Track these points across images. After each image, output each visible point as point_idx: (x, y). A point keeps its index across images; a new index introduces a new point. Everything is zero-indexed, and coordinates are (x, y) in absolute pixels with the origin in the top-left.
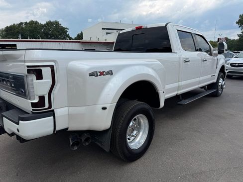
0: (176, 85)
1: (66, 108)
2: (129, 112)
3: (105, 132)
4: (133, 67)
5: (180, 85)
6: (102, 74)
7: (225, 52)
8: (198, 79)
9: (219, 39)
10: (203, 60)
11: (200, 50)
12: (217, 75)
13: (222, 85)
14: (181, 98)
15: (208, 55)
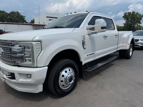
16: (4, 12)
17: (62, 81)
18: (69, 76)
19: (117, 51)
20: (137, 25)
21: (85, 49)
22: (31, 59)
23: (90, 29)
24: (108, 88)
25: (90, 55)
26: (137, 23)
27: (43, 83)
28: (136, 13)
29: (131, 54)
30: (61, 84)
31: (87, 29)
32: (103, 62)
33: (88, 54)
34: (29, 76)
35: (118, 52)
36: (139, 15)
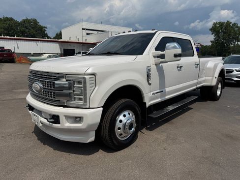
17: (119, 129)
18: (129, 121)
19: (198, 88)
20: (234, 44)
21: (150, 84)
22: (82, 97)
23: (158, 57)
24: (182, 141)
25: (156, 93)
26: (235, 41)
27: (96, 129)
28: (233, 25)
29: (219, 93)
30: (118, 132)
31: (154, 57)
32: (175, 104)
33: (155, 92)
34: (78, 119)
35: (199, 90)
36: (237, 27)
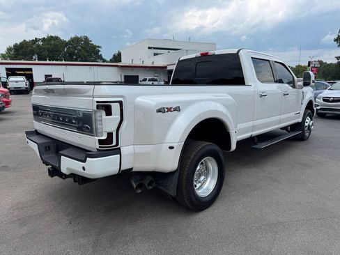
0: (250, 124)
1: (132, 146)
2: (197, 153)
3: (172, 173)
4: (202, 103)
5: (255, 124)
6: (169, 110)
7: (312, 84)
8: (277, 118)
9: (309, 62)
10: (284, 95)
11: (280, 81)
12: (302, 112)
13: (309, 126)
14: (256, 141)
15: (290, 88)
16: (57, 38)
